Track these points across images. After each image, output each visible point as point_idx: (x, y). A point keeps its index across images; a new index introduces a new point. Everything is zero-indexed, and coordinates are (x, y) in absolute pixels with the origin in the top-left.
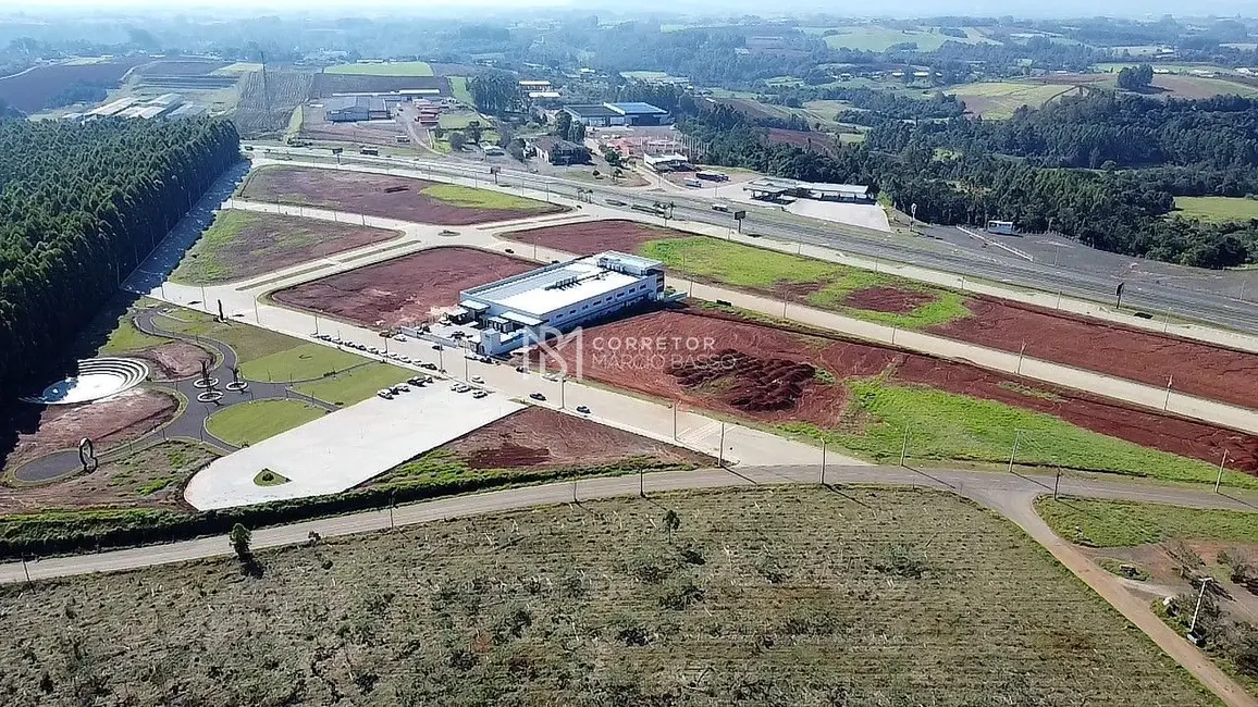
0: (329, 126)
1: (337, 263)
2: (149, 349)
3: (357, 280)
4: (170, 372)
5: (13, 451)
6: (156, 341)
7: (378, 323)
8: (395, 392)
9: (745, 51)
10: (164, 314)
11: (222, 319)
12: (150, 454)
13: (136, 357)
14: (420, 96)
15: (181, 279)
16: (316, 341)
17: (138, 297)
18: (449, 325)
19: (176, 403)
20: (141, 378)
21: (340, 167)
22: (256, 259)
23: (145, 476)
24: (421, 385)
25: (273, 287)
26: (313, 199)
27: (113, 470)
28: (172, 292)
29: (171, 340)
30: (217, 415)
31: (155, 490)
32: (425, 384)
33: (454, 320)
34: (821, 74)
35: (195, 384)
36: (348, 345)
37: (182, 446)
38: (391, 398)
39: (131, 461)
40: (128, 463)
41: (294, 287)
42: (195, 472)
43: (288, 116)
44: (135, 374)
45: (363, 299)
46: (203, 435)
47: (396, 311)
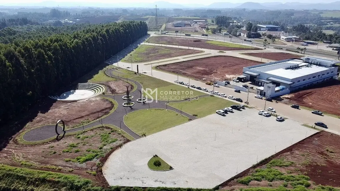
0: (173, 28)
1: (181, 59)
2: (108, 82)
3: (190, 64)
4: (113, 91)
5: (32, 121)
6: (111, 79)
7: (204, 79)
8: (226, 112)
9: (293, 17)
10: (117, 71)
11: (138, 73)
12: (92, 133)
13: (102, 84)
14: (199, 22)
15: (125, 61)
16: (177, 84)
17: (108, 65)
18: (238, 82)
19: (113, 105)
20: (101, 93)
21: (177, 36)
22: (151, 56)
23: (86, 148)
24: (239, 110)
25: (158, 65)
26: (169, 43)
27: (69, 141)
28: (121, 64)
29: (117, 79)
30: (131, 114)
31: (87, 160)
32: (241, 109)
33: (240, 80)
34: (322, 23)
35: (123, 98)
36: (192, 87)
37: (109, 131)
38: (224, 115)
39: (81, 136)
40: (79, 138)
41: (166, 65)
42: (113, 150)
43: (161, 26)
44: (99, 91)
45: (194, 70)
46: (121, 125)
47: (210, 75)
